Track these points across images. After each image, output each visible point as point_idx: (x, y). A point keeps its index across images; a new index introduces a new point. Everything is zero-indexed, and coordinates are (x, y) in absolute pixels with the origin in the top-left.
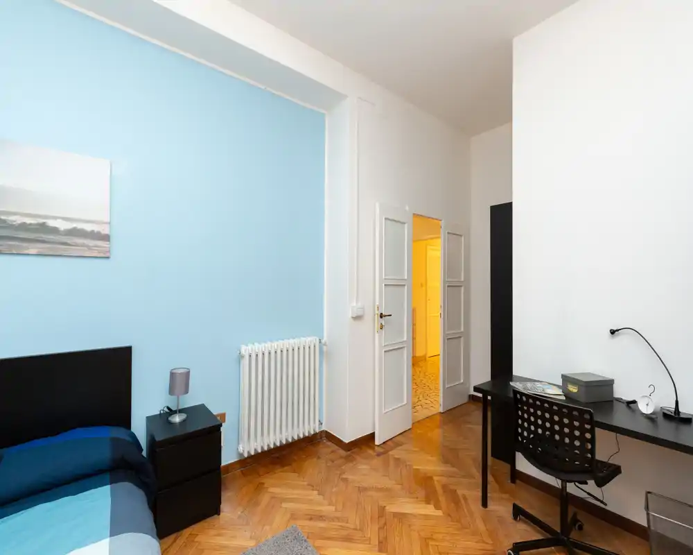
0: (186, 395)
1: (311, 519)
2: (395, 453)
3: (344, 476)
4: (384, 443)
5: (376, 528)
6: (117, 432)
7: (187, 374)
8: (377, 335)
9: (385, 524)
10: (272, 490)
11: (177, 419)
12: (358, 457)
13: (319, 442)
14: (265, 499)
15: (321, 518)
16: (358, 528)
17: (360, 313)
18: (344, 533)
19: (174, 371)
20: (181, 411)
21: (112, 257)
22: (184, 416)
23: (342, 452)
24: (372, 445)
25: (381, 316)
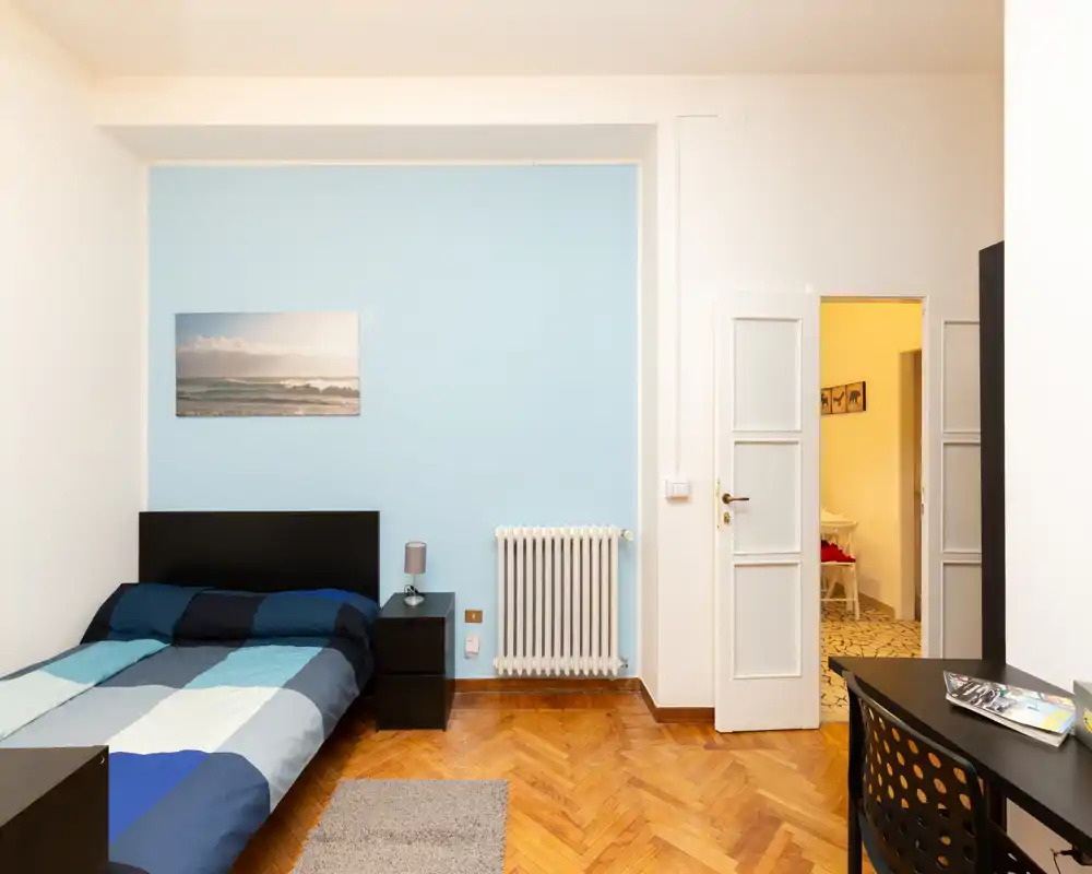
0: (423, 575)
1: (533, 784)
2: (744, 757)
3: (624, 753)
4: (734, 733)
5: (610, 839)
6: (358, 602)
7: (423, 550)
8: (717, 533)
9: (630, 843)
10: (517, 729)
11: (414, 601)
12: (669, 738)
13: (626, 694)
14: (502, 737)
15: (547, 789)
16: (584, 827)
17: (680, 491)
18: (559, 821)
19: (411, 545)
20: (417, 593)
21: (362, 413)
22: (421, 599)
23: (651, 721)
24: (710, 729)
25: (726, 499)
